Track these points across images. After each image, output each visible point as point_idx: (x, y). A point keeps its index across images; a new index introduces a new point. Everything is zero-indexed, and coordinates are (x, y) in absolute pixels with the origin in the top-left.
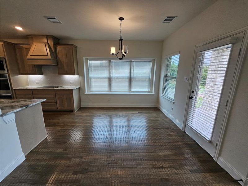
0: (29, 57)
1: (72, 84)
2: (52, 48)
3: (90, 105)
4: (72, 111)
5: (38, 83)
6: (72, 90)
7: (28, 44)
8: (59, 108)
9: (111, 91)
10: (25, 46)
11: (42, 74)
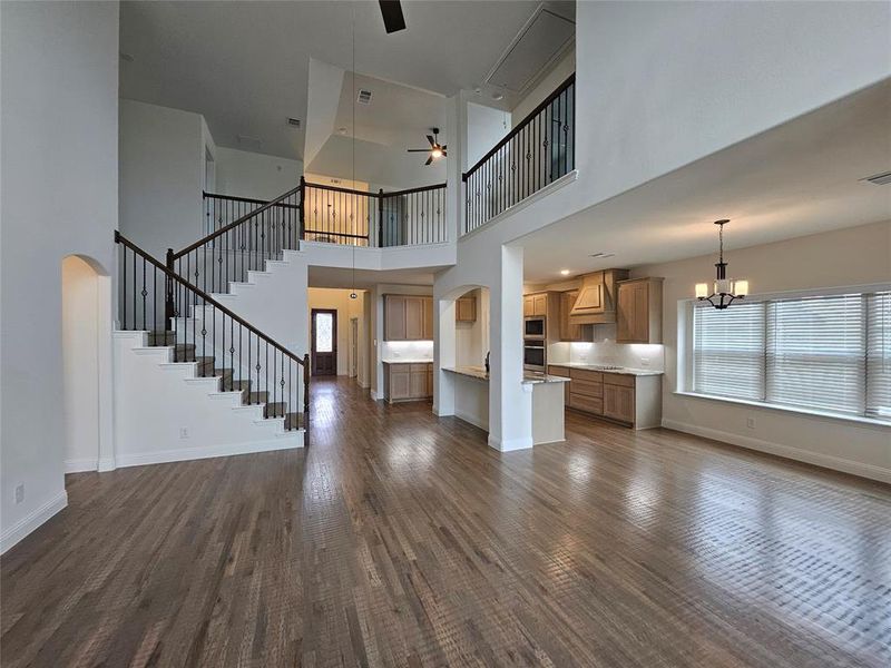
0: (574, 312)
1: (645, 364)
2: (611, 292)
3: (687, 427)
4: (631, 426)
5: (583, 359)
6: (635, 376)
7: (576, 290)
8: (606, 413)
9: (769, 399)
10: (571, 293)
11: (592, 341)
